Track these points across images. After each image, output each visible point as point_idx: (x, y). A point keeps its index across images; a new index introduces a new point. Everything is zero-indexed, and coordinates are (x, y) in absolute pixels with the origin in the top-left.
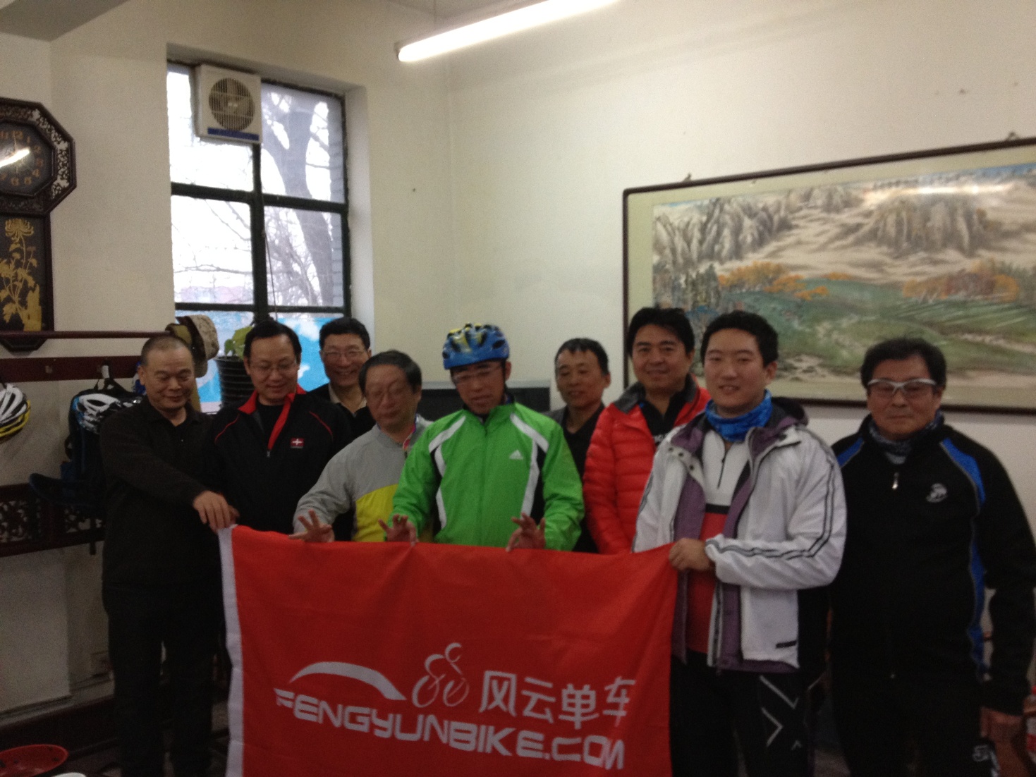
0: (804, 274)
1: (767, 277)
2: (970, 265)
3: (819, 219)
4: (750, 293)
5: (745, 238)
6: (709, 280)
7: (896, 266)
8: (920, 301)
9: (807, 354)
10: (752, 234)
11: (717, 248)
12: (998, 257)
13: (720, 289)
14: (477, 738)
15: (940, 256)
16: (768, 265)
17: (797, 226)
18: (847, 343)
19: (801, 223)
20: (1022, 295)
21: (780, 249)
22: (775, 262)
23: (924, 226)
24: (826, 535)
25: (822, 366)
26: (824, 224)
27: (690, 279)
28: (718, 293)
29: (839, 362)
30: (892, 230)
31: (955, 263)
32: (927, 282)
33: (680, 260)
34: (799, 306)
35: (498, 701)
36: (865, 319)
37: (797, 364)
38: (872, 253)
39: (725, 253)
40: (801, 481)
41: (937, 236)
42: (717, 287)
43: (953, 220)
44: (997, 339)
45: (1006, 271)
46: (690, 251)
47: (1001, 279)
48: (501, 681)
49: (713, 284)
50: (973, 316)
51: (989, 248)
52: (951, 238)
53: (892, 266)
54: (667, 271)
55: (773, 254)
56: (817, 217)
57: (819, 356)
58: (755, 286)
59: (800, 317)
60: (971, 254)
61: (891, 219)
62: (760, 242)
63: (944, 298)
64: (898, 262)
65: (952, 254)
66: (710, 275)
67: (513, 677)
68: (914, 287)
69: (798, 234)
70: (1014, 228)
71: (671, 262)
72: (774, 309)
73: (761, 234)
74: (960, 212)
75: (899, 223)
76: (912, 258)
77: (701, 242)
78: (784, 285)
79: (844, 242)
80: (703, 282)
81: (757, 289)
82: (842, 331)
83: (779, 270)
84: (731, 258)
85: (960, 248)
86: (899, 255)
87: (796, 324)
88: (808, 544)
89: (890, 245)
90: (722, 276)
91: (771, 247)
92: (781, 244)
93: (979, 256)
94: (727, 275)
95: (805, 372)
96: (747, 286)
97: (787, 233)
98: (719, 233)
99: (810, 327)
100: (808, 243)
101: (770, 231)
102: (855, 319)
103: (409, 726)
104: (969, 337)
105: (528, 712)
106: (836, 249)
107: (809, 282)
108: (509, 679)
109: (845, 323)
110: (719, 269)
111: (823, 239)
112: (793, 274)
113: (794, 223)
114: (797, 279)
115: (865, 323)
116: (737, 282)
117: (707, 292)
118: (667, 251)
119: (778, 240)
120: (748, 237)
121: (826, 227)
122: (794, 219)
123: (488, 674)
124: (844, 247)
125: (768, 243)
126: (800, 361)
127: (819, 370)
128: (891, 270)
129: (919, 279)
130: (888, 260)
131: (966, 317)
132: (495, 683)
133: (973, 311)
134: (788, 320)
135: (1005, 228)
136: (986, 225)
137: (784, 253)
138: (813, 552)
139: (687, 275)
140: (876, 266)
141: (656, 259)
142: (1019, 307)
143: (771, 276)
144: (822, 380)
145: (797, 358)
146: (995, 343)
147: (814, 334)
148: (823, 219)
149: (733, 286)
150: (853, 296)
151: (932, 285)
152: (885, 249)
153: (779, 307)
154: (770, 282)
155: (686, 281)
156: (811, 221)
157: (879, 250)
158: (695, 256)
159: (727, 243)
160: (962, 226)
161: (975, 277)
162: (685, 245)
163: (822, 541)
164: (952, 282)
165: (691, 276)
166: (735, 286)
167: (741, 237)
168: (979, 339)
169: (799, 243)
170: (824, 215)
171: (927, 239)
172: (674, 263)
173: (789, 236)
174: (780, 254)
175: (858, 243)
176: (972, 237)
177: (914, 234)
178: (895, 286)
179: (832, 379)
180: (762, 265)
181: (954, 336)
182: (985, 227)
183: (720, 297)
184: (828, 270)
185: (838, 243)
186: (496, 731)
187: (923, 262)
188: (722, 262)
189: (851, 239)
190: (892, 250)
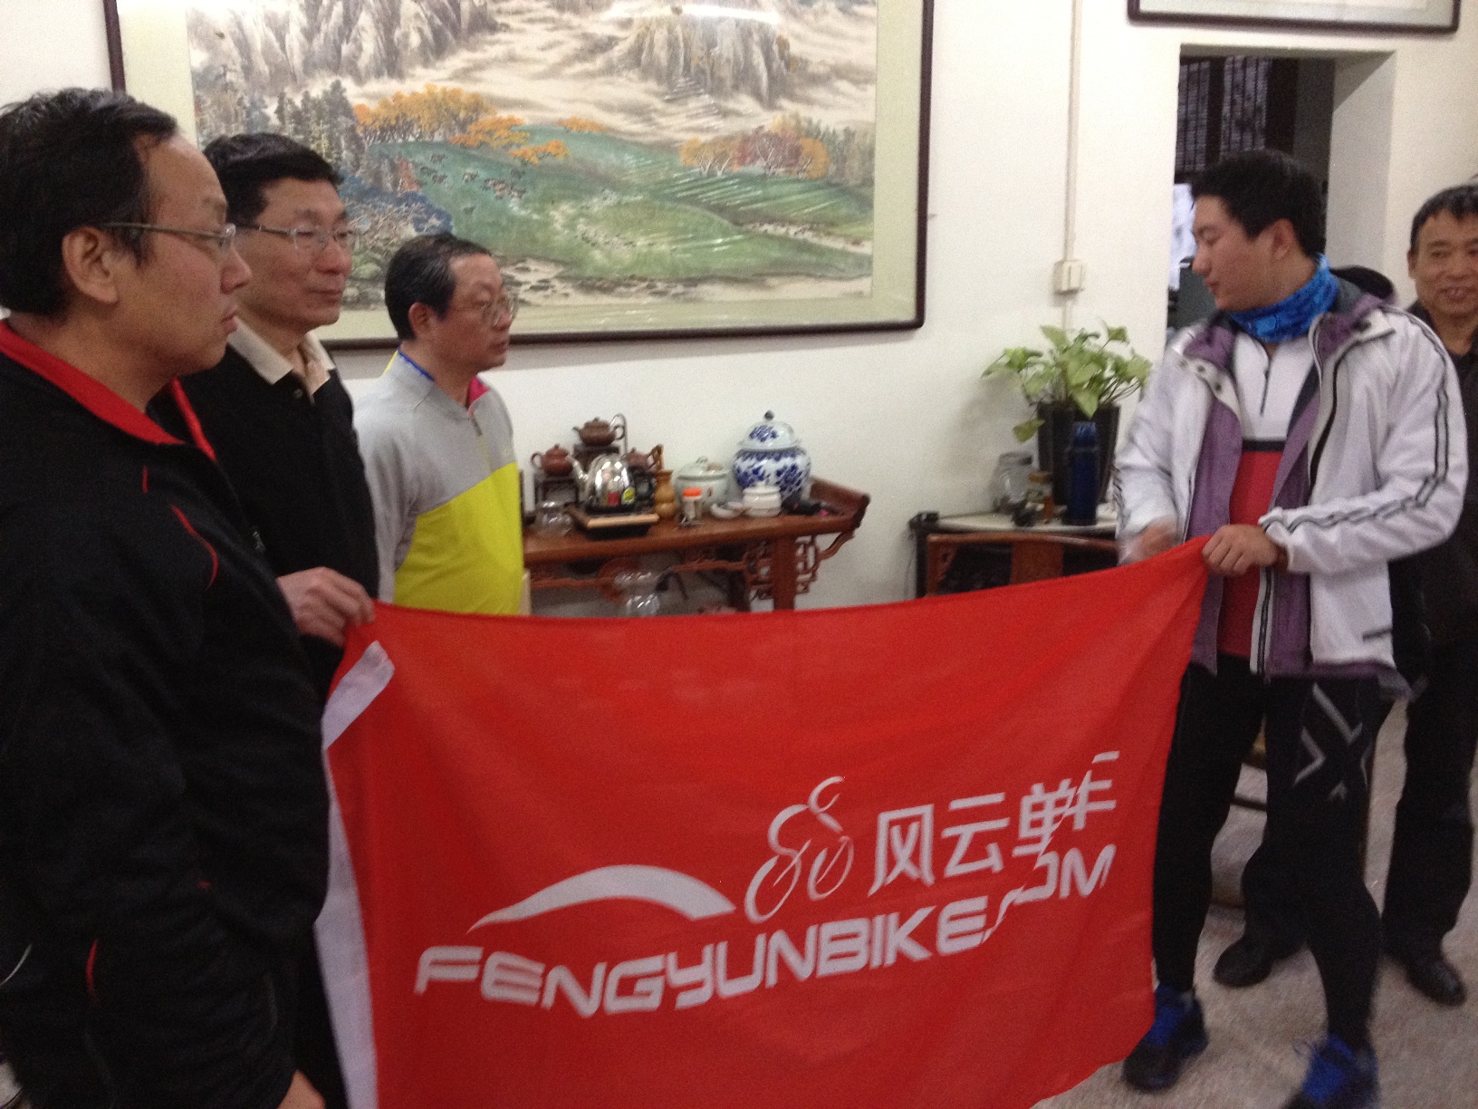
0: (524, 117)
1: (455, 117)
2: (770, 121)
3: (544, 20)
4: (422, 145)
5: (406, 36)
6: (333, 114)
7: (671, 115)
8: (705, 173)
9: (538, 259)
10: (420, 31)
11: (346, 49)
12: (804, 111)
13: (359, 131)
14: (870, 942)
15: (731, 105)
16: (455, 95)
17: (506, 27)
18: (601, 240)
19: (513, 22)
20: (832, 168)
21: (479, 66)
22: (468, 89)
23: (708, 54)
24: (1441, 470)
25: (561, 278)
26: (556, 29)
27: (288, 108)
28: (354, 139)
29: (589, 272)
30: (662, 55)
31: (750, 116)
32: (714, 143)
33: (263, 67)
34: (518, 174)
35: (903, 864)
36: (626, 199)
37: (520, 277)
38: (632, 89)
39: (364, 61)
40: (1396, 389)
41: (726, 73)
42: (353, 129)
43: (747, 50)
44: (803, 231)
45: (813, 133)
46: (283, 47)
47: (807, 144)
48: (904, 824)
49: (343, 121)
50: (775, 198)
51: (792, 97)
52: (744, 78)
53: (664, 114)
54: (228, 87)
55: (464, 74)
56: (539, 15)
57: (557, 262)
58: (432, 133)
59: (522, 192)
60: (769, 104)
61: (660, 37)
62: (436, 48)
63: (737, 169)
64: (673, 108)
65: (746, 103)
66: (336, 104)
67: (926, 811)
68: (696, 151)
69: (507, 43)
70: (822, 70)
71: (238, 68)
72: (473, 177)
73: (437, 33)
74: (756, 37)
75: (672, 44)
76: (693, 104)
77: (309, 34)
78: (490, 133)
79: (588, 66)
80: (320, 117)
81: (438, 138)
82: (592, 220)
83: (477, 106)
84: (379, 74)
85: (757, 95)
86: (676, 98)
87: (514, 206)
88: (1413, 488)
89: (659, 80)
90: (361, 107)
91: (459, 59)
92: (478, 56)
93: (780, 108)
94: (373, 106)
95: (534, 288)
96: (416, 131)
97: (489, 38)
98: (349, 20)
99: (540, 211)
100: (526, 61)
101: (456, 30)
102: (613, 198)
103: (739, 965)
104: (769, 228)
105: (954, 868)
106: (576, 77)
107: (533, 132)
108: (918, 818)
109: (597, 205)
110: (353, 92)
111: (553, 57)
112: (504, 114)
113: (500, 20)
114: (511, 125)
115: (627, 205)
116: (396, 123)
117: (330, 138)
118: (228, 45)
119: (472, 49)
120: (412, 36)
121: (559, 35)
122: (499, 12)
123: (885, 818)
124: (591, 75)
125: (453, 52)
126: (526, 270)
127: (558, 284)
128: (663, 121)
129: (704, 138)
130: (658, 104)
131: (765, 199)
132: (896, 830)
133: (773, 190)
134: (501, 198)
135: (812, 69)
136: (790, 62)
137: (486, 74)
138: (1422, 498)
139: (281, 97)
140: (638, 111)
141: (199, 58)
142: (829, 185)
143: (462, 115)
144: (563, 302)
145: (520, 265)
146: (800, 237)
147: (546, 224)
148: (553, 20)
149: (387, 129)
150: (607, 160)
151: (722, 148)
152: (652, 85)
153: (483, 175)
154: (463, 126)
155: (280, 111)
156: (531, 21)
157: (643, 86)
158: (297, 61)
159: (369, 44)
160: (758, 59)
161: (776, 139)
162: (272, 36)
163: (1435, 480)
164: (747, 146)
165: (291, 102)
166: (392, 128)
167: (397, 33)
168: (781, 231)
169: (512, 58)
170: (552, 13)
171: (712, 74)
172: (248, 70)
173: (492, 43)
174: (477, 74)
175: (609, 70)
176: (772, 78)
177: (693, 64)
178: (667, 148)
179: (579, 299)
180: (444, 91)
181: (750, 227)
182: (788, 65)
183: (360, 147)
184: (564, 112)
185: (579, 67)
186: (902, 921)
187: (708, 110)
188: (359, 80)
189: (599, 62)
190: (663, 88)
